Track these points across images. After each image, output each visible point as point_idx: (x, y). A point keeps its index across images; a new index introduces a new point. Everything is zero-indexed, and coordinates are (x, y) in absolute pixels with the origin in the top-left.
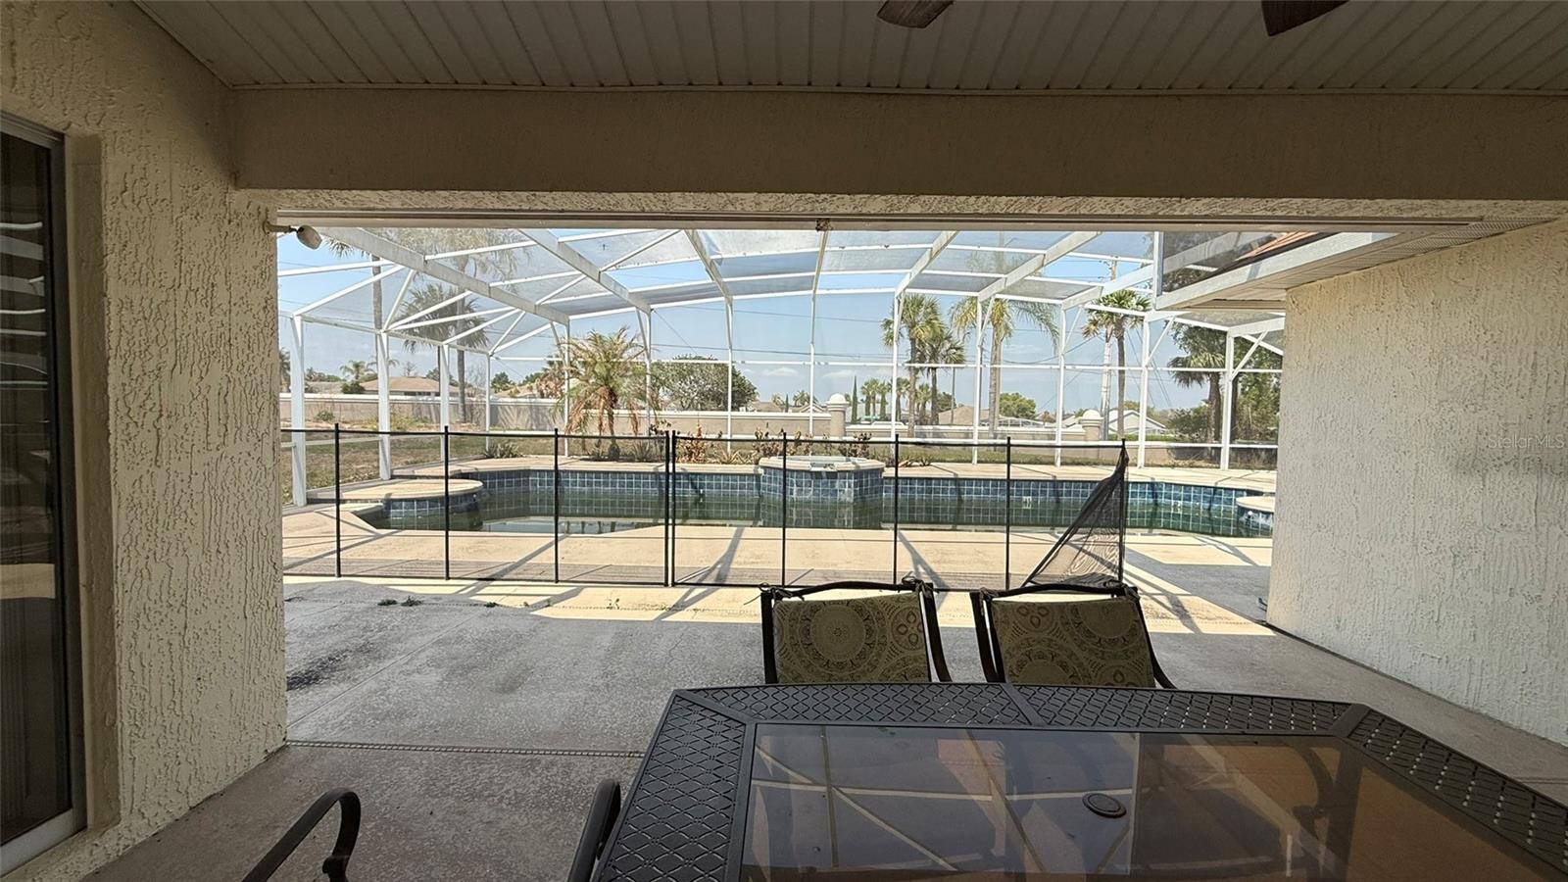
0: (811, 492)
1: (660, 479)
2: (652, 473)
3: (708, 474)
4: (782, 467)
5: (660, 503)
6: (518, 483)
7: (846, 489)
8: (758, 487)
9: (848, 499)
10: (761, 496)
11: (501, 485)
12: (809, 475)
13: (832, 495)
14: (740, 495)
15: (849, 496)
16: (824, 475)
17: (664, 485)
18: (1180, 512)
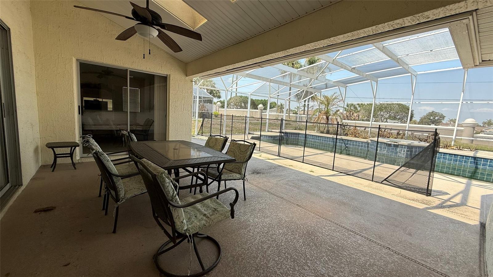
0: (386, 151)
1: (334, 140)
2: (332, 138)
3: (350, 140)
4: (377, 141)
5: (333, 147)
6: (296, 136)
7: (402, 152)
8: (368, 147)
9: (402, 156)
10: (368, 151)
11: (292, 136)
12: (386, 145)
13: (395, 153)
14: (361, 149)
15: (403, 155)
16: (393, 145)
17: (335, 142)
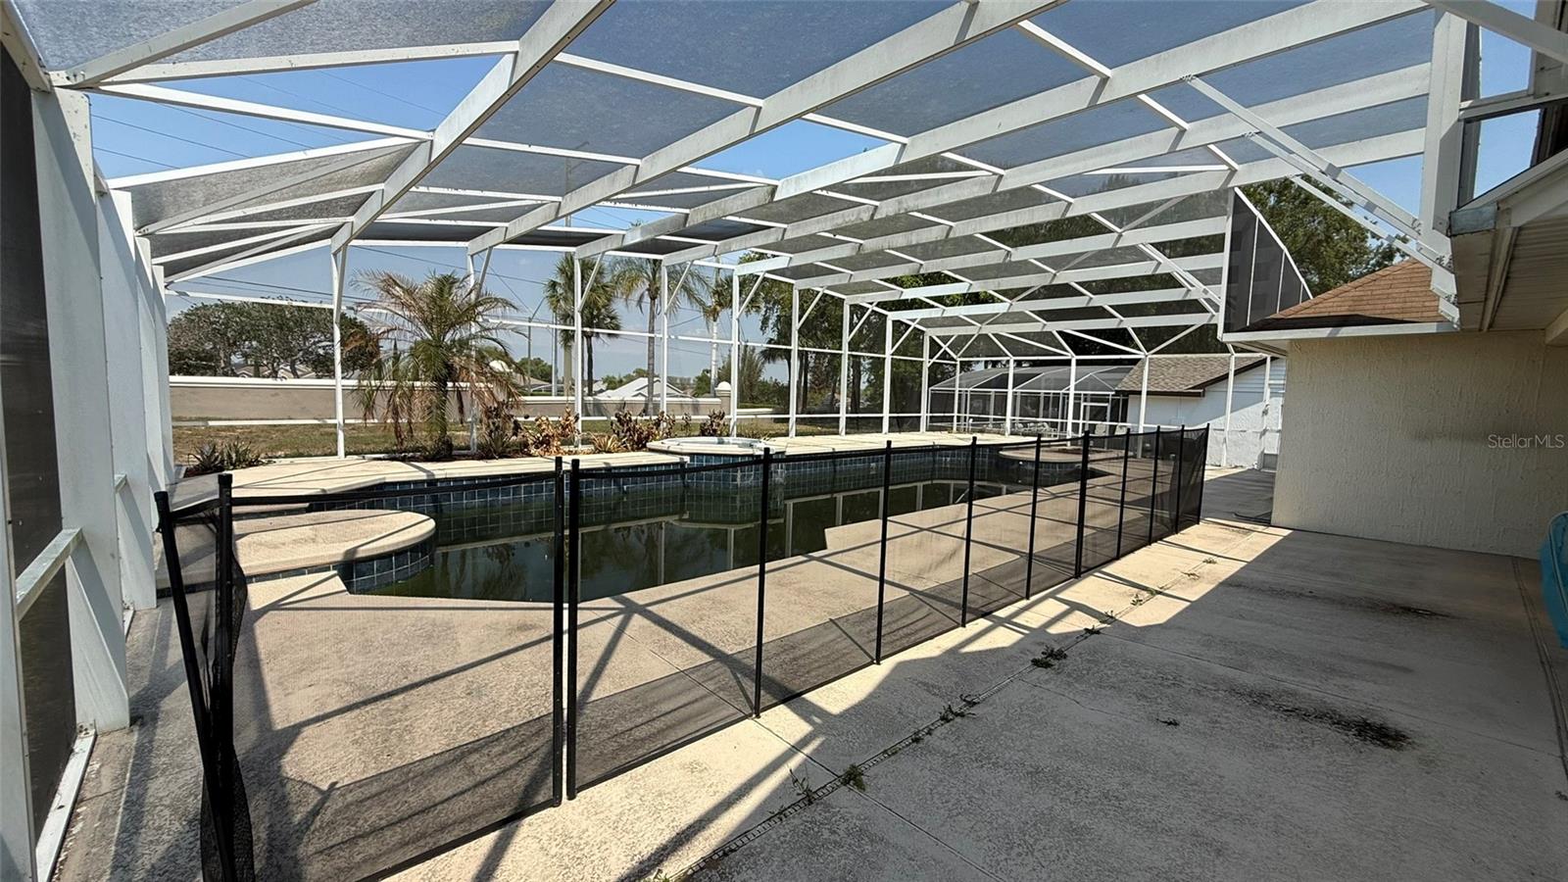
8: (684, 477)
10: (687, 487)
18: (948, 466)
